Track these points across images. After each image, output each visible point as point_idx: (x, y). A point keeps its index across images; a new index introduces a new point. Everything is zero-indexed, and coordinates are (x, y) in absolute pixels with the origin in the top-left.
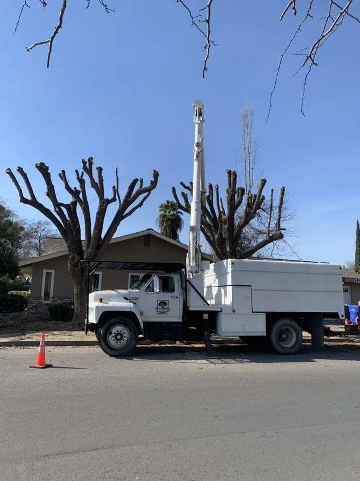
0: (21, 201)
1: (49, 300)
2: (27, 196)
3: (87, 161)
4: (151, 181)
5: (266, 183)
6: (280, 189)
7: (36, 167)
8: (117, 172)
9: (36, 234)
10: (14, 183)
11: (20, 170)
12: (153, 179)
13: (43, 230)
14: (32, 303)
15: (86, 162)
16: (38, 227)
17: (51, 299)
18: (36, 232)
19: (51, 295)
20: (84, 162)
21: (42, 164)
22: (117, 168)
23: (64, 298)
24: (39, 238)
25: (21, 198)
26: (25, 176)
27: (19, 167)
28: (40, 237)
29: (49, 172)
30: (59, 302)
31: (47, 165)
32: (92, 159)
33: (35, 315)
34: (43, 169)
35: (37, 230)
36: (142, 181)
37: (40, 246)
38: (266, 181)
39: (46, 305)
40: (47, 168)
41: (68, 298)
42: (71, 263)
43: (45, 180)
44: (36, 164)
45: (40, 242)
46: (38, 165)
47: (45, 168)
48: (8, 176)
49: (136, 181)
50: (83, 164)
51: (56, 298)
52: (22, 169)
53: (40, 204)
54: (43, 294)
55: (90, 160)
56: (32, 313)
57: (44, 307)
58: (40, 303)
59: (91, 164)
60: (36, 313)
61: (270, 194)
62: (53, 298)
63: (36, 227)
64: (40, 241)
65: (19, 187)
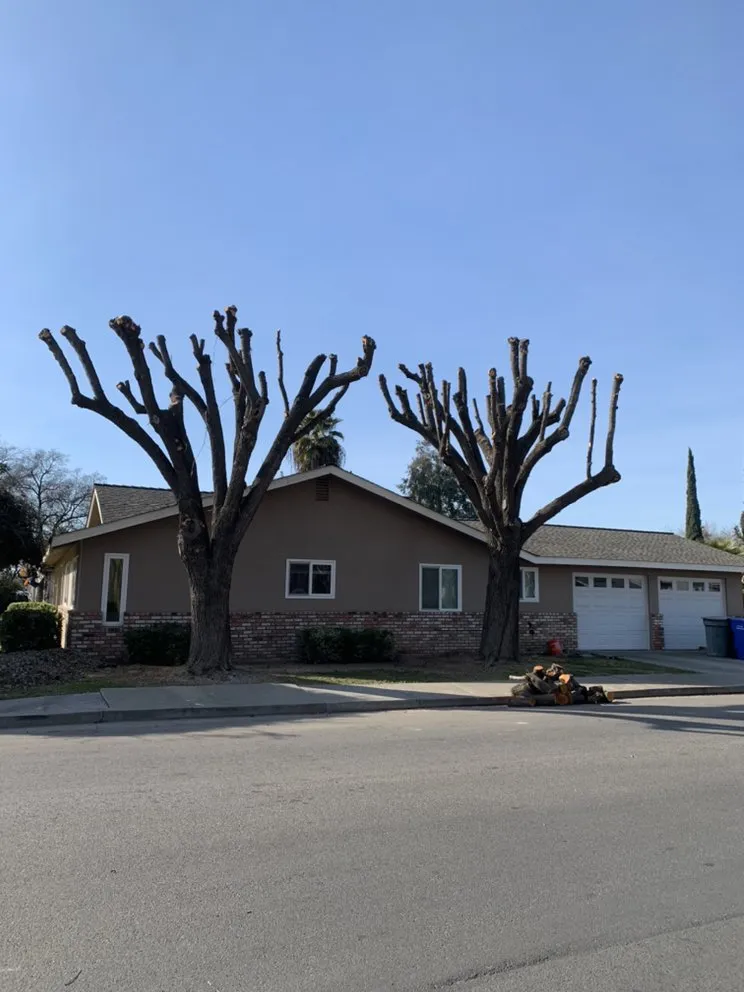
0: (75, 401)
1: (118, 620)
2: (88, 392)
3: (225, 315)
4: (360, 359)
5: (591, 366)
6: (614, 380)
7: (111, 326)
8: (279, 340)
9: (31, 479)
10: (57, 363)
11: (69, 333)
12: (362, 355)
13: (47, 472)
14: (82, 627)
15: (223, 318)
16: (36, 466)
17: (121, 619)
18: (31, 475)
19: (123, 609)
20: (218, 317)
21: (127, 320)
22: (279, 333)
23: (151, 615)
24: (37, 490)
25: (74, 395)
26: (80, 347)
27: (67, 327)
28: (40, 488)
29: (139, 337)
30: (139, 623)
31: (136, 321)
32: (235, 310)
33: (90, 654)
34: (127, 330)
35: (34, 472)
36: (334, 360)
37: (40, 507)
38: (590, 362)
39: (112, 630)
40: (138, 329)
41: (160, 615)
42: (185, 538)
43: (132, 355)
44: (112, 321)
45: (39, 497)
46: (118, 323)
47: (133, 328)
48: (45, 346)
49: (321, 359)
50: (215, 322)
51: (134, 615)
52: (73, 331)
53: (117, 408)
54: (104, 609)
55: (232, 311)
56: (83, 650)
57: (108, 634)
58: (98, 627)
59: (232, 320)
60: (91, 650)
61: (592, 390)
62: (126, 614)
63: (31, 465)
64: (39, 495)
65: (70, 369)
